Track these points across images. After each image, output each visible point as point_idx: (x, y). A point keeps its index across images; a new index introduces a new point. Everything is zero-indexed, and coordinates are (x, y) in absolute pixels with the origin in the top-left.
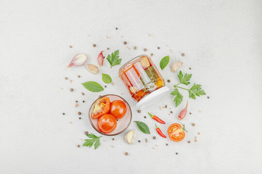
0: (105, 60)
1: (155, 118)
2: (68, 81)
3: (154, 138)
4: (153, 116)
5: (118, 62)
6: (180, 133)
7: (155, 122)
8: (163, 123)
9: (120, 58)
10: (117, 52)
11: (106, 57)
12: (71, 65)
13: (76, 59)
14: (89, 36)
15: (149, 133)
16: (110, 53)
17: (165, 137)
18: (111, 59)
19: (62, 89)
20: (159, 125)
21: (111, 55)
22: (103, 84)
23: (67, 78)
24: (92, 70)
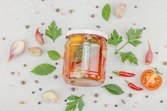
0: (45, 37)
1: (122, 74)
2: (16, 75)
3: (130, 95)
4: (119, 74)
5: (59, 33)
6: (155, 79)
7: (123, 78)
8: (132, 75)
9: (59, 28)
10: (53, 23)
11: (44, 33)
12: (11, 57)
13: (14, 49)
14: (17, 20)
15: (123, 92)
16: (46, 27)
17: (141, 89)
18: (50, 34)
19: (12, 86)
20: (130, 80)
21: (48, 29)
22: (52, 63)
23: (13, 73)
24: (35, 53)
